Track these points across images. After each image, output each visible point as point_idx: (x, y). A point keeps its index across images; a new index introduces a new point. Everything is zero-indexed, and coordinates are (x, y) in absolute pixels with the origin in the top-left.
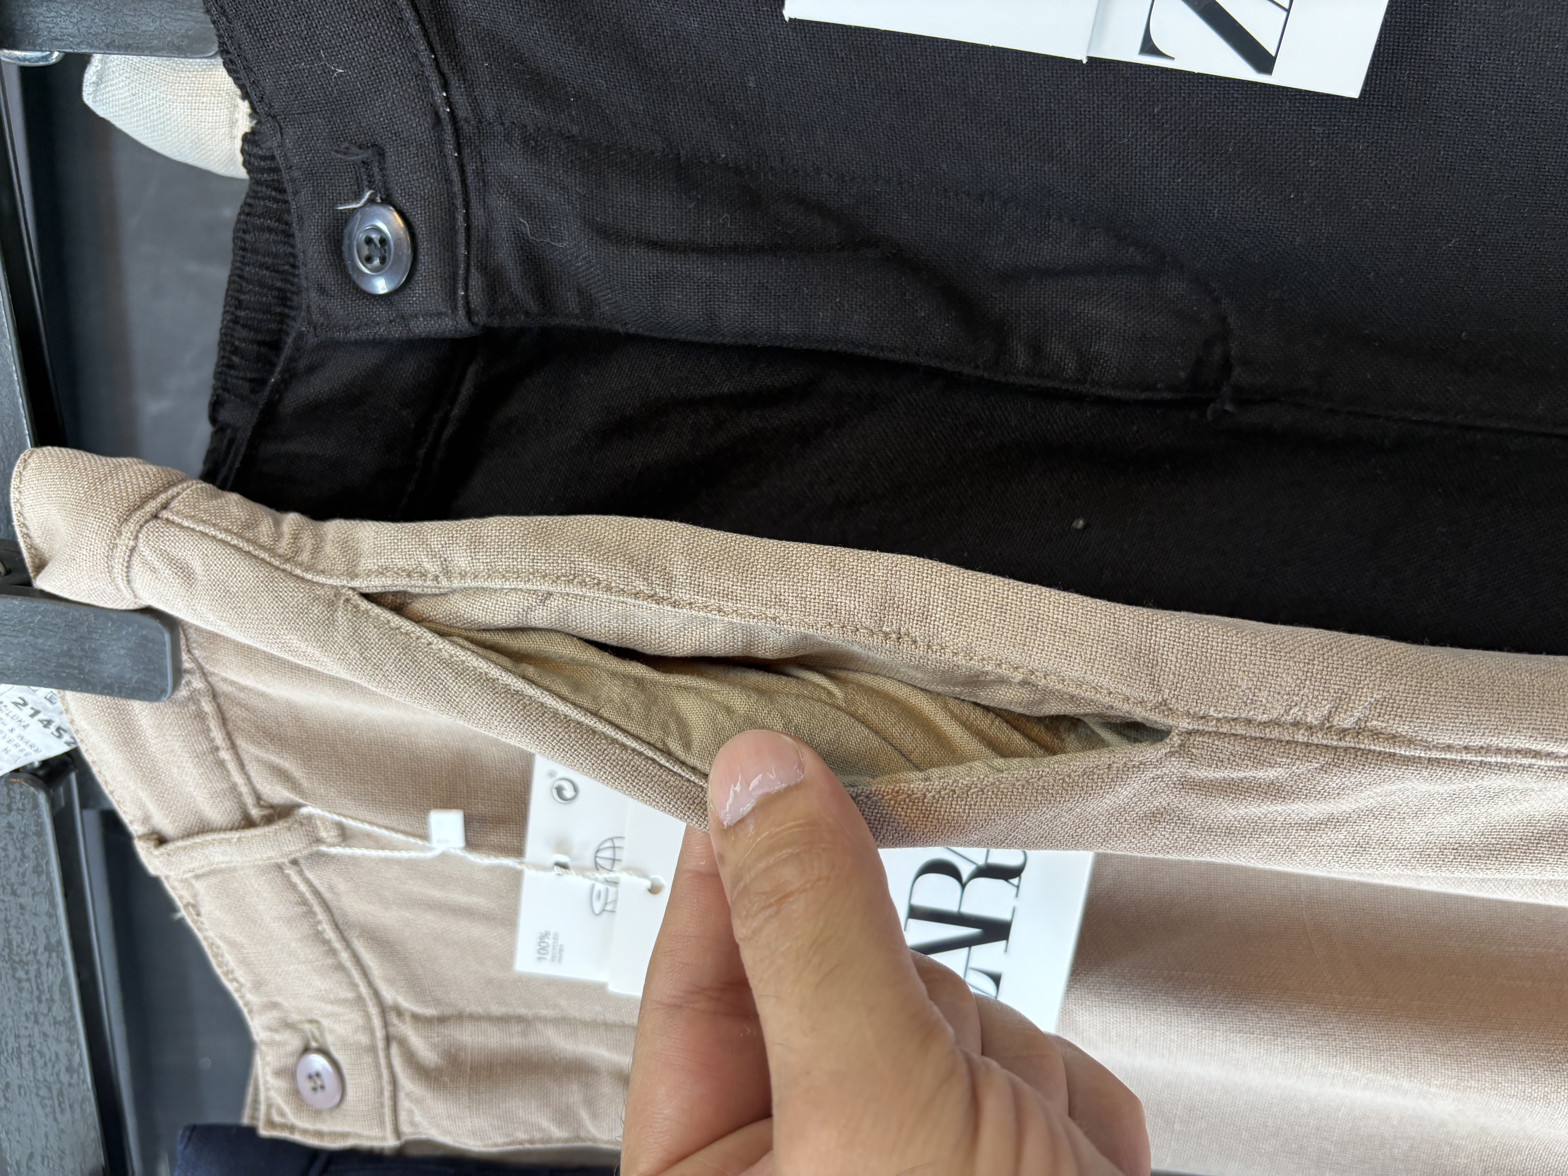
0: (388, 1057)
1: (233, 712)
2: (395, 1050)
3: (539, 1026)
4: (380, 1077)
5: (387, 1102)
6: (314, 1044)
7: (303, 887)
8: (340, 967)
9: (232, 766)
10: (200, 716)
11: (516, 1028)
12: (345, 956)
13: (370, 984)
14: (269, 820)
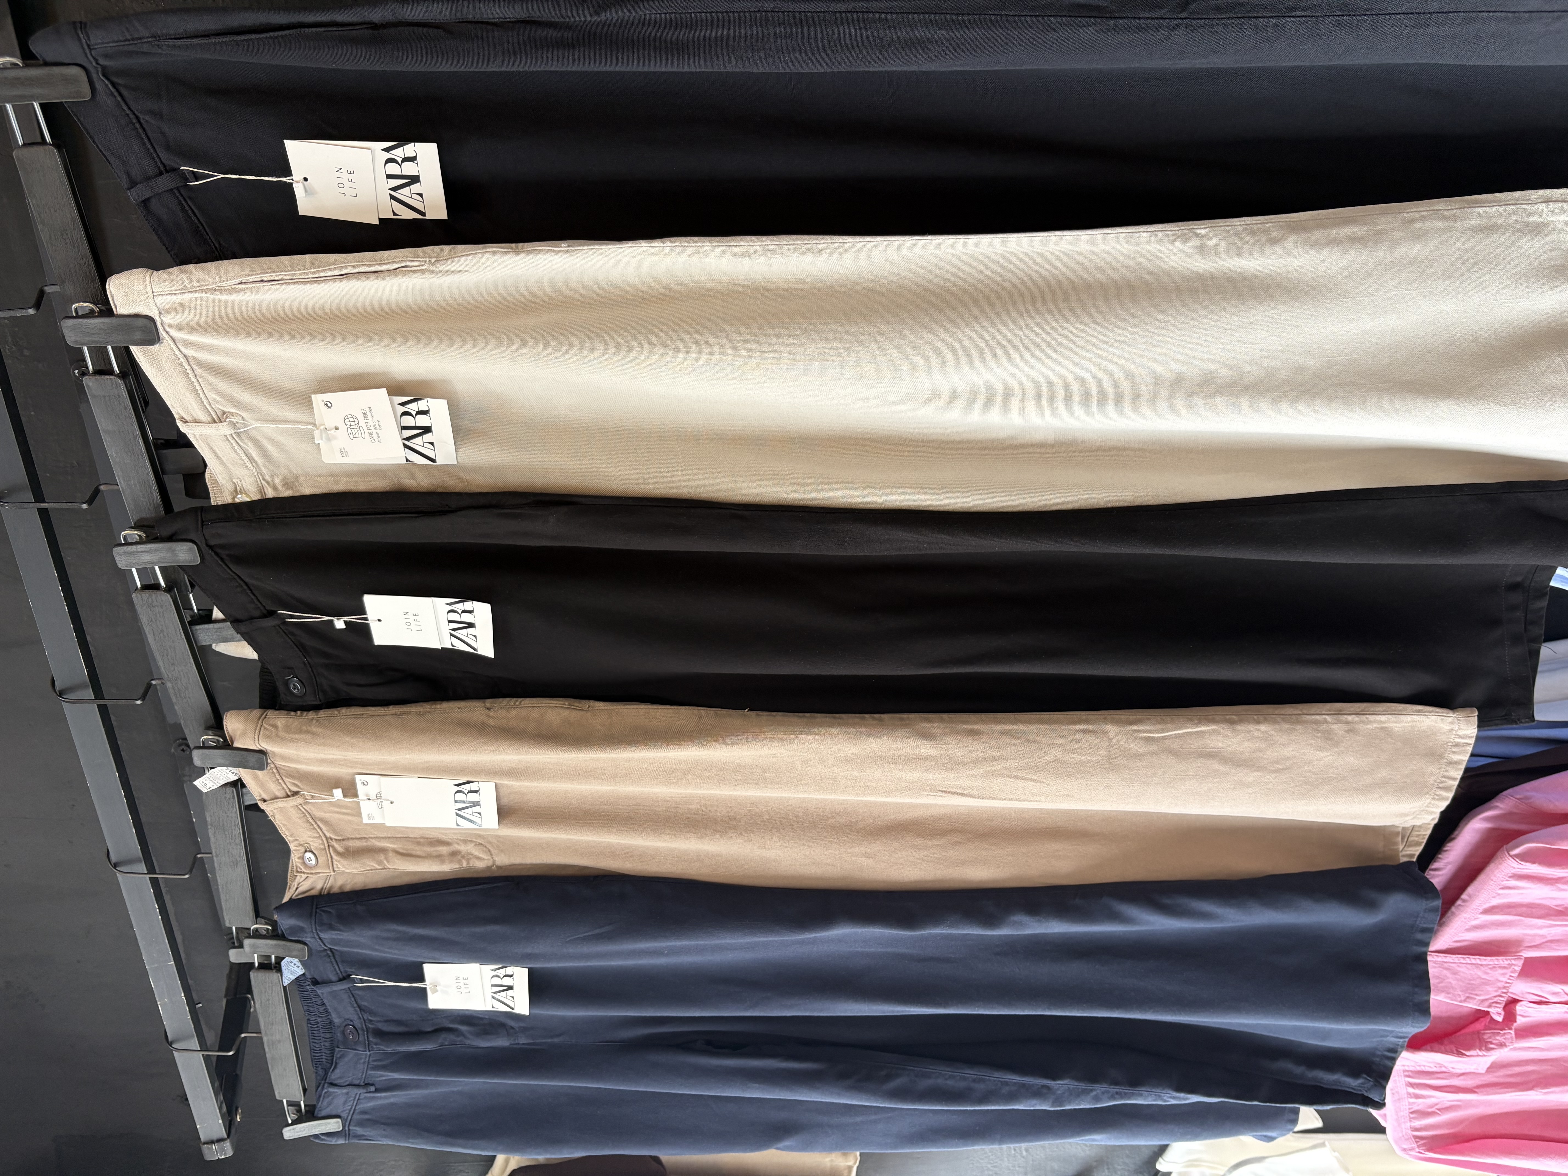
0: (329, 851)
1: (281, 771)
2: (331, 849)
3: (370, 839)
4: (327, 856)
5: (330, 863)
6: (308, 850)
7: (303, 810)
8: (314, 828)
9: (282, 783)
10: (273, 773)
11: (364, 840)
12: (315, 826)
13: (323, 832)
14: (293, 795)
